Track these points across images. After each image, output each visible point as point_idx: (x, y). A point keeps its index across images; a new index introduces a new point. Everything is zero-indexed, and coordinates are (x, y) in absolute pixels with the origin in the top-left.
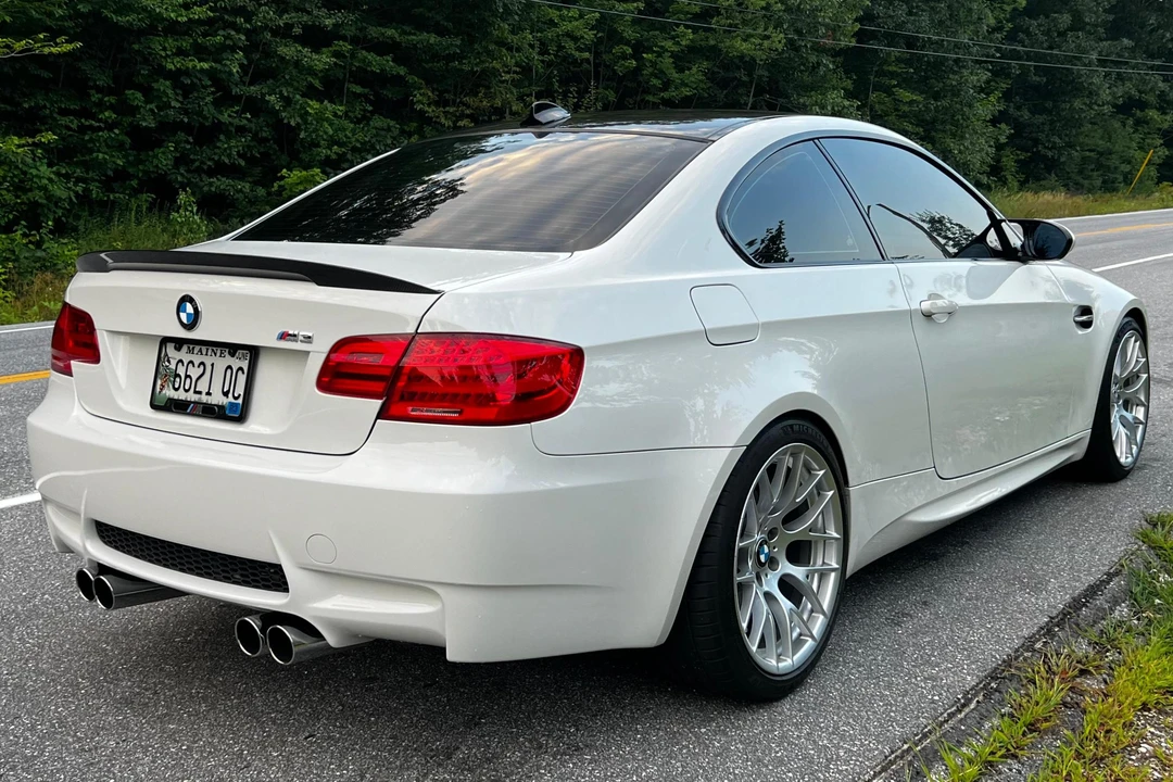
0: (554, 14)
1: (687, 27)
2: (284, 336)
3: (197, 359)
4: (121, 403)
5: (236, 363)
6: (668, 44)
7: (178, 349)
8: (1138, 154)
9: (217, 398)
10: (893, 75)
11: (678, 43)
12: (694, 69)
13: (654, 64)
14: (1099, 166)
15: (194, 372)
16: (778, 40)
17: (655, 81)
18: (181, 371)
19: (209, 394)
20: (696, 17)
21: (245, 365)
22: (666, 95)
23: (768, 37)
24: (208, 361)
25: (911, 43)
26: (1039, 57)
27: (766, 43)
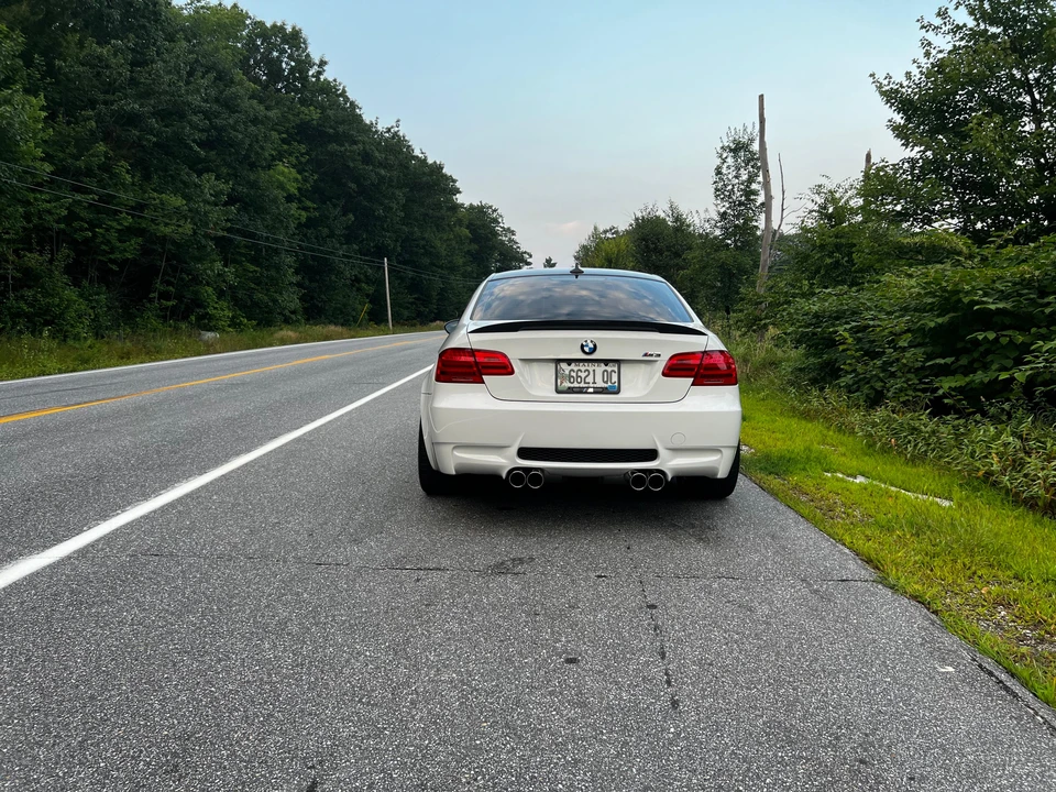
0: (31, 196)
1: (127, 213)
2: (646, 355)
3: (583, 369)
4: (533, 393)
5: (609, 369)
6: (114, 224)
7: (569, 365)
8: (360, 307)
9: (600, 384)
10: (241, 254)
11: (121, 224)
12: (133, 242)
13: (103, 236)
14: (342, 312)
15: (583, 375)
16: (188, 228)
17: (104, 247)
18: (574, 374)
19: (594, 383)
20: (133, 208)
21: (616, 369)
22: (112, 256)
23: (179, 226)
24: (591, 369)
25: (252, 235)
26: (313, 250)
27: (180, 230)
